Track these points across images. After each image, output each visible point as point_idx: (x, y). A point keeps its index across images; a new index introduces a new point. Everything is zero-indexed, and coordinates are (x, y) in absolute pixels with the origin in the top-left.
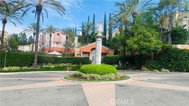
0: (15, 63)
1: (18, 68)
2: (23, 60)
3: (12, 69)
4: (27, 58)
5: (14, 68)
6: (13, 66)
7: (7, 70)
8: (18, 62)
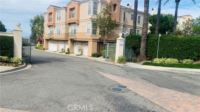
0: (171, 53)
1: (175, 61)
2: (184, 49)
3: (166, 62)
4: (191, 44)
5: (169, 60)
6: (168, 58)
7: (158, 63)
8: (176, 51)
